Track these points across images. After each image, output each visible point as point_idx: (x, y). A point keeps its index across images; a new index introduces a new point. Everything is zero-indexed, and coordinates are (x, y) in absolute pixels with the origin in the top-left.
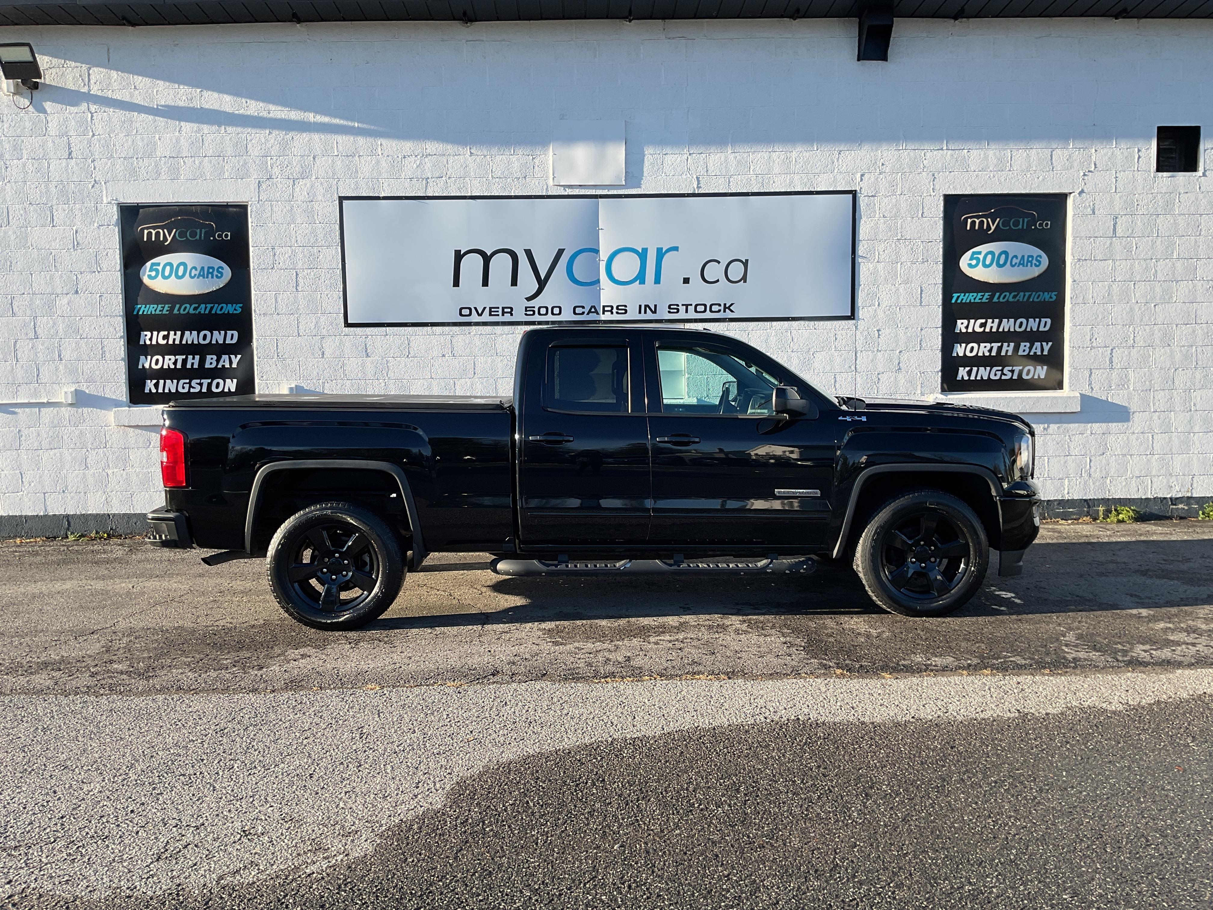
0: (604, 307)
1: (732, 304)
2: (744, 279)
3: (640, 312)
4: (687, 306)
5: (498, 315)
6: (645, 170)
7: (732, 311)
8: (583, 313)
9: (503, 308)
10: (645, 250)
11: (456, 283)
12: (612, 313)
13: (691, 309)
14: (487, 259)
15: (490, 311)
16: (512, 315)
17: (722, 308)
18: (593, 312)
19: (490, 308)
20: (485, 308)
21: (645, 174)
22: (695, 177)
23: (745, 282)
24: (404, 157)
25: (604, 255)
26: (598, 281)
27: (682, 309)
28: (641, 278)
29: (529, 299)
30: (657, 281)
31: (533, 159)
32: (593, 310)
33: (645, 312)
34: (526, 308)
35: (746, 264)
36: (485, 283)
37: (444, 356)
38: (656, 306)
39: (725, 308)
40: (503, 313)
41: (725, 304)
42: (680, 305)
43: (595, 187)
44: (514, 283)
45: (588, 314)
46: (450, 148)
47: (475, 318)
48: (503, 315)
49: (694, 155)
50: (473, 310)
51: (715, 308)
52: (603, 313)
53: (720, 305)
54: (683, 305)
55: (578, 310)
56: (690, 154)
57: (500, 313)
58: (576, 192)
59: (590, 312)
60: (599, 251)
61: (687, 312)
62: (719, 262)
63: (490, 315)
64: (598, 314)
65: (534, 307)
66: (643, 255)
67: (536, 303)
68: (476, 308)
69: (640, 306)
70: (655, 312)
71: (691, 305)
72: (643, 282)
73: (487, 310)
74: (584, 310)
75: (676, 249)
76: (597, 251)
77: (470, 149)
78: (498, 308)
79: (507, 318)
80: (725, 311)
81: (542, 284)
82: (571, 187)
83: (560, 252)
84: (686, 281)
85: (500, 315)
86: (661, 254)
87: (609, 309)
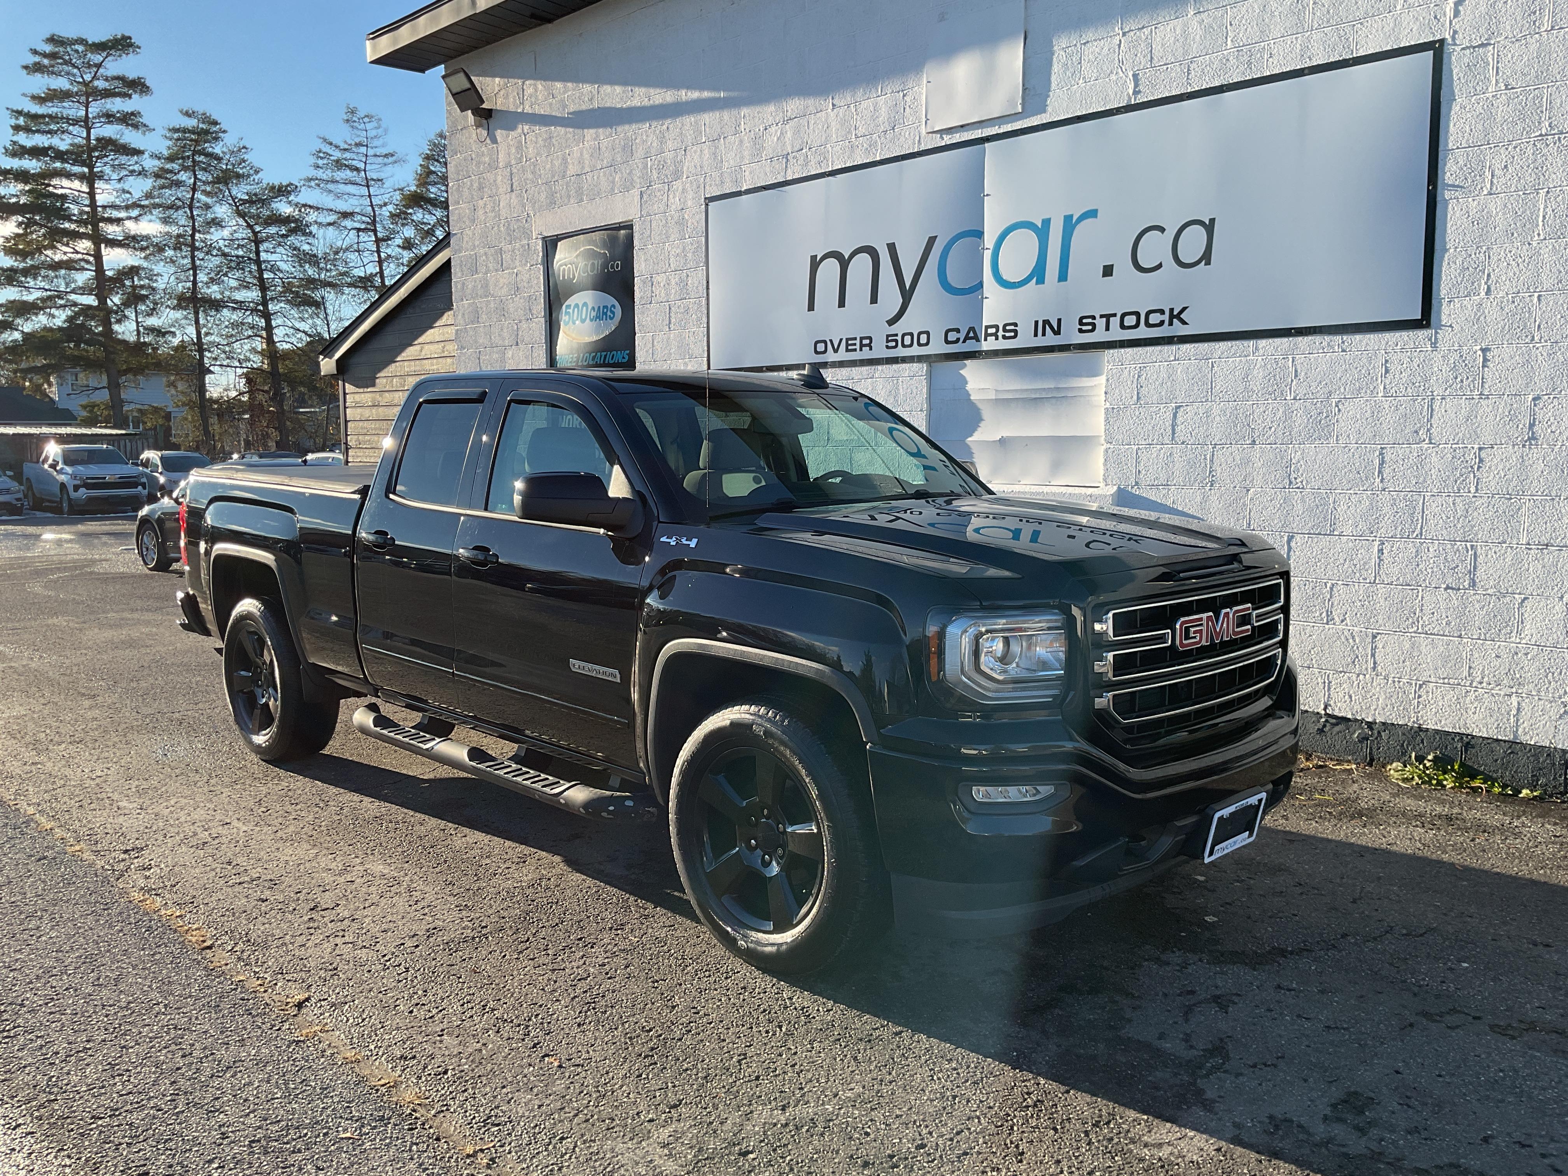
0: (987, 327)
1: (1184, 309)
2: (1207, 257)
3: (1036, 335)
4: (1108, 317)
5: (855, 350)
6: (1053, 78)
7: (1184, 323)
8: (958, 340)
9: (862, 339)
10: (1047, 222)
11: (811, 307)
12: (997, 339)
13: (1115, 322)
14: (844, 264)
15: (847, 345)
16: (871, 349)
17: (1166, 318)
18: (971, 338)
19: (847, 340)
20: (841, 340)
21: (1053, 86)
22: (1130, 74)
23: (1208, 263)
24: (766, 129)
25: (989, 240)
26: (981, 285)
27: (1101, 323)
28: (1038, 274)
29: (891, 322)
30: (1063, 276)
31: (904, 96)
32: (971, 334)
33: (1044, 334)
34: (888, 336)
35: (1210, 227)
36: (842, 304)
38: (1059, 320)
39: (1172, 317)
40: (862, 346)
41: (1172, 310)
42: (1098, 317)
43: (981, 124)
44: (874, 300)
45: (964, 342)
46: (811, 103)
47: (831, 356)
48: (861, 350)
49: (1132, 33)
50: (829, 343)
51: (1154, 319)
52: (986, 340)
53: (1162, 312)
54: (1102, 316)
55: (952, 336)
56: (1124, 34)
57: (858, 347)
58: (958, 138)
59: (967, 338)
60: (983, 233)
61: (1107, 329)
62: (1162, 230)
63: (847, 350)
64: (978, 340)
65: (896, 335)
66: (1042, 231)
67: (899, 328)
68: (831, 341)
69: (1036, 323)
70: (1057, 332)
71: (1115, 315)
72: (1041, 281)
73: (844, 342)
74: (958, 335)
75: (1092, 214)
76: (980, 234)
77: (833, 99)
79: (866, 354)
80: (1171, 324)
81: (907, 295)
82: (950, 130)
83: (932, 240)
84: (1108, 271)
85: (858, 349)
86: (1070, 226)
87: (994, 331)
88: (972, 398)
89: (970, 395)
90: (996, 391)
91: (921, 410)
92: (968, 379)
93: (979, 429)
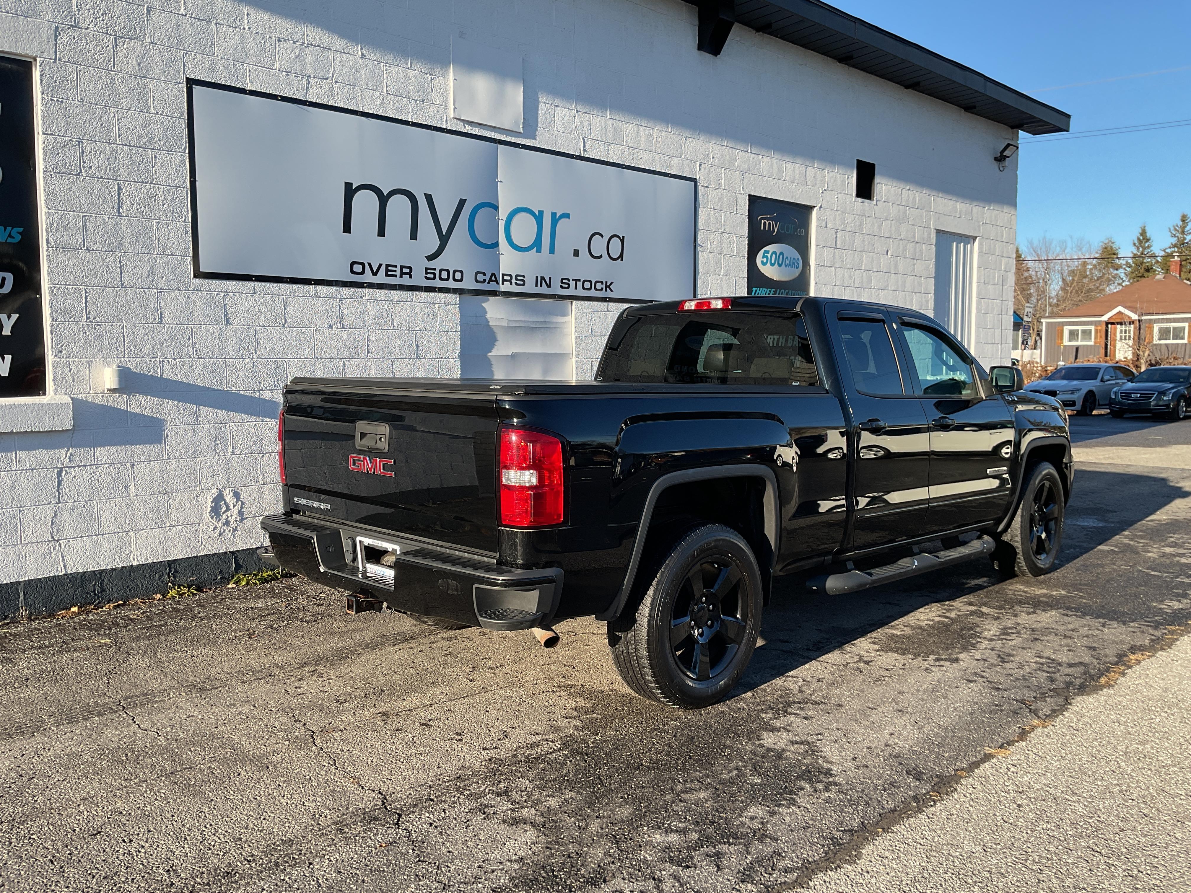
0: (503, 275)
1: (612, 283)
2: (621, 256)
3: (536, 286)
4: (576, 281)
5: (395, 276)
6: (539, 119)
7: (612, 291)
8: (484, 281)
9: (402, 267)
10: (541, 213)
11: (347, 229)
12: (511, 284)
13: (580, 284)
14: (383, 200)
15: (387, 270)
16: (411, 277)
17: (604, 286)
18: (493, 281)
19: (387, 266)
20: (380, 265)
21: (540, 124)
22: (581, 138)
23: (622, 260)
25: (503, 214)
26: (496, 245)
27: (572, 284)
28: (537, 244)
29: (430, 258)
30: (552, 251)
31: (432, 79)
32: (493, 278)
33: (541, 286)
34: (427, 269)
35: (622, 240)
36: (381, 232)
37: (330, 327)
38: (550, 278)
39: (606, 286)
40: (402, 274)
41: (606, 282)
42: (571, 280)
43: (494, 128)
44: (414, 236)
45: (489, 283)
46: (337, 42)
47: (368, 278)
48: (401, 276)
49: (581, 113)
50: (367, 266)
51: (599, 286)
52: (503, 284)
53: (602, 283)
54: (573, 280)
55: (480, 277)
56: (577, 111)
57: (398, 273)
58: (476, 131)
59: (490, 280)
60: (498, 207)
61: (576, 288)
62: (602, 236)
63: (387, 275)
64: (498, 283)
65: (435, 269)
66: (539, 218)
67: (437, 264)
68: (370, 264)
69: (537, 277)
70: (549, 286)
71: (579, 280)
72: (539, 251)
73: (383, 268)
74: (484, 278)
75: (566, 216)
76: (496, 208)
77: (362, 49)
78: (396, 266)
79: (405, 280)
80: (606, 290)
81: (444, 239)
82: (470, 123)
83: (462, 202)
84: (576, 253)
85: (398, 275)
86: (555, 220)
87: (508, 278)
88: (490, 324)
89: (488, 322)
90: (509, 320)
91: (456, 331)
92: (487, 310)
93: (496, 347)
